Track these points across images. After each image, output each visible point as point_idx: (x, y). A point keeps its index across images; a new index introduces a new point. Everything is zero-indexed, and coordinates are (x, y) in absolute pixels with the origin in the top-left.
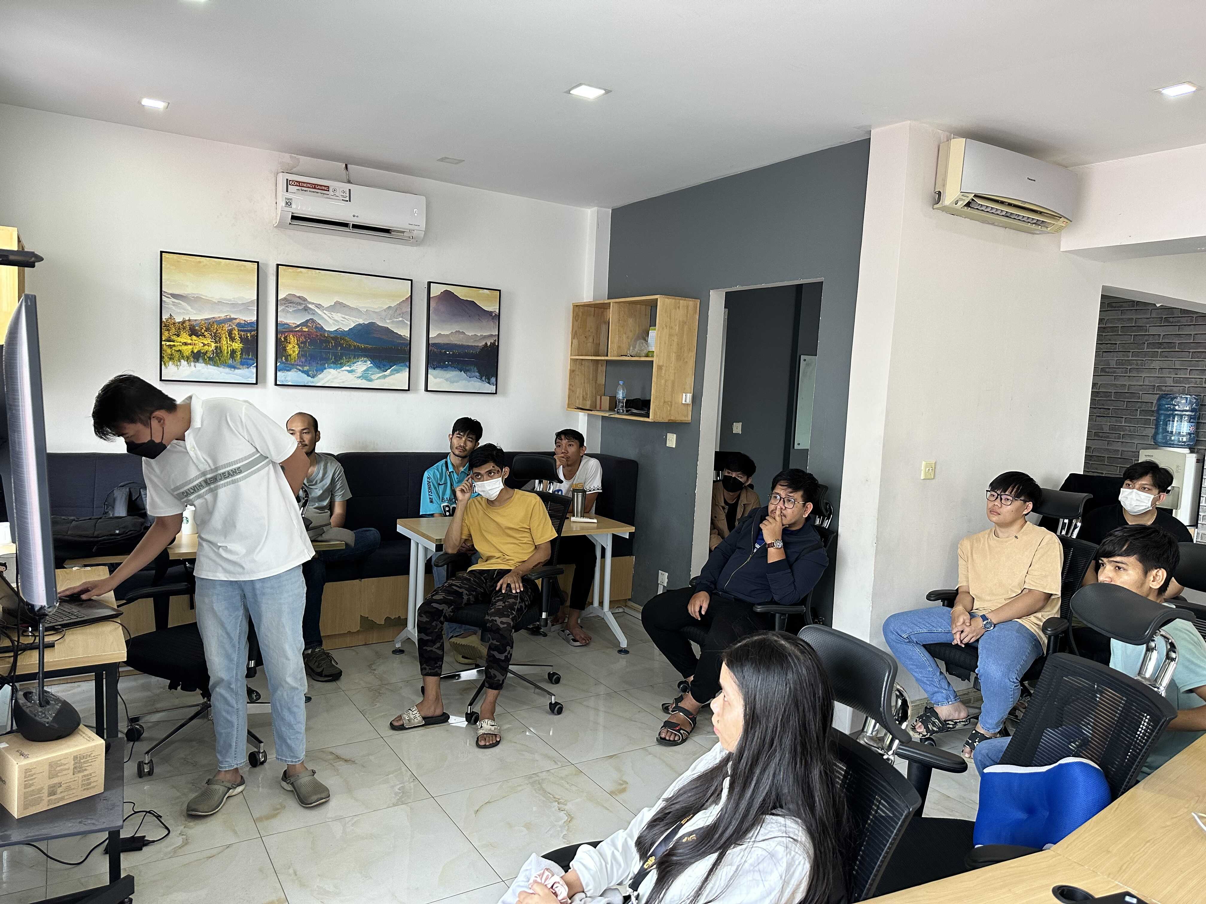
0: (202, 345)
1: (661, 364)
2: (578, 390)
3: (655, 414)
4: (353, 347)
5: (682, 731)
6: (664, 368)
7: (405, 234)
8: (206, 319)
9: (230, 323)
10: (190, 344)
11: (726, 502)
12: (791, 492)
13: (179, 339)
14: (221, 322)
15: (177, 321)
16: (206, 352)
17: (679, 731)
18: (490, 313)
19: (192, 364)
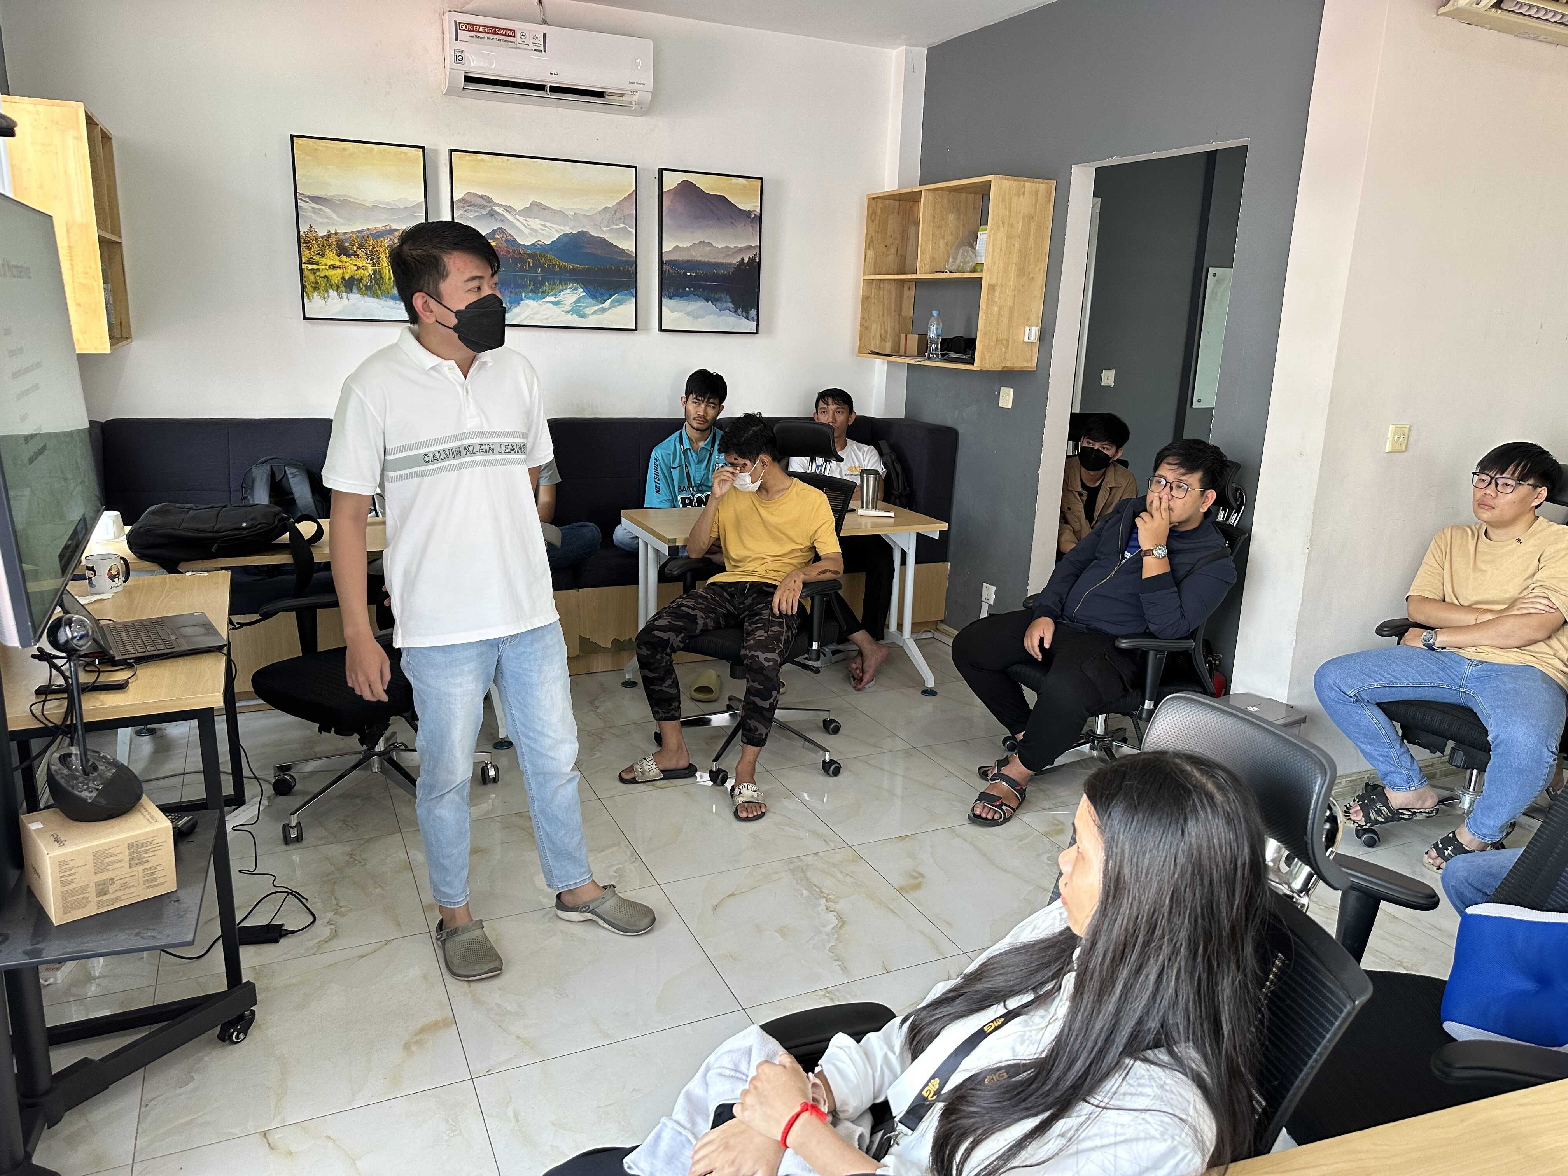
0: (355, 268)
1: (994, 282)
2: (874, 326)
3: (982, 359)
4: (557, 268)
5: (1004, 807)
6: (998, 289)
7: (625, 98)
8: (358, 232)
9: (391, 236)
10: (340, 267)
11: (1084, 486)
12: (1184, 474)
13: (324, 260)
14: (379, 235)
15: (320, 235)
16: (362, 279)
17: (1000, 807)
18: (748, 213)
19: (344, 295)
